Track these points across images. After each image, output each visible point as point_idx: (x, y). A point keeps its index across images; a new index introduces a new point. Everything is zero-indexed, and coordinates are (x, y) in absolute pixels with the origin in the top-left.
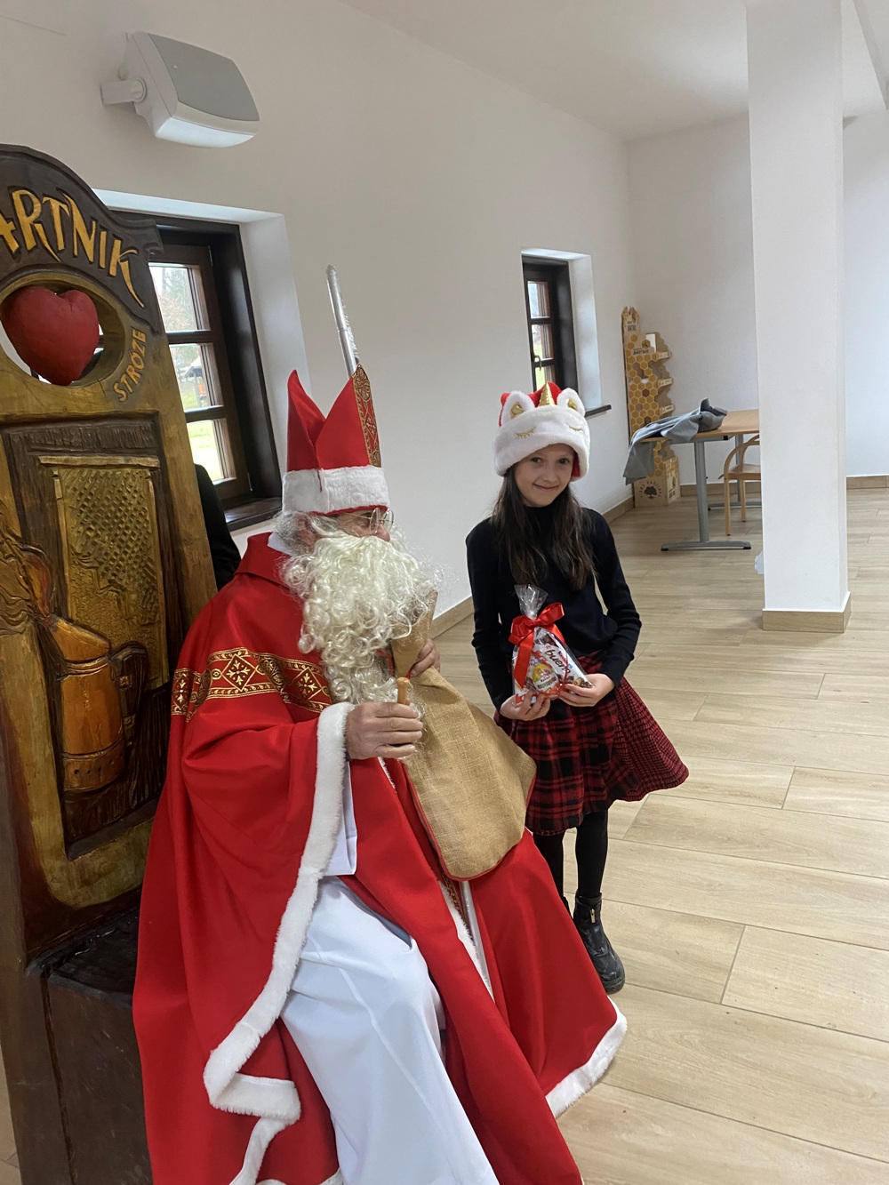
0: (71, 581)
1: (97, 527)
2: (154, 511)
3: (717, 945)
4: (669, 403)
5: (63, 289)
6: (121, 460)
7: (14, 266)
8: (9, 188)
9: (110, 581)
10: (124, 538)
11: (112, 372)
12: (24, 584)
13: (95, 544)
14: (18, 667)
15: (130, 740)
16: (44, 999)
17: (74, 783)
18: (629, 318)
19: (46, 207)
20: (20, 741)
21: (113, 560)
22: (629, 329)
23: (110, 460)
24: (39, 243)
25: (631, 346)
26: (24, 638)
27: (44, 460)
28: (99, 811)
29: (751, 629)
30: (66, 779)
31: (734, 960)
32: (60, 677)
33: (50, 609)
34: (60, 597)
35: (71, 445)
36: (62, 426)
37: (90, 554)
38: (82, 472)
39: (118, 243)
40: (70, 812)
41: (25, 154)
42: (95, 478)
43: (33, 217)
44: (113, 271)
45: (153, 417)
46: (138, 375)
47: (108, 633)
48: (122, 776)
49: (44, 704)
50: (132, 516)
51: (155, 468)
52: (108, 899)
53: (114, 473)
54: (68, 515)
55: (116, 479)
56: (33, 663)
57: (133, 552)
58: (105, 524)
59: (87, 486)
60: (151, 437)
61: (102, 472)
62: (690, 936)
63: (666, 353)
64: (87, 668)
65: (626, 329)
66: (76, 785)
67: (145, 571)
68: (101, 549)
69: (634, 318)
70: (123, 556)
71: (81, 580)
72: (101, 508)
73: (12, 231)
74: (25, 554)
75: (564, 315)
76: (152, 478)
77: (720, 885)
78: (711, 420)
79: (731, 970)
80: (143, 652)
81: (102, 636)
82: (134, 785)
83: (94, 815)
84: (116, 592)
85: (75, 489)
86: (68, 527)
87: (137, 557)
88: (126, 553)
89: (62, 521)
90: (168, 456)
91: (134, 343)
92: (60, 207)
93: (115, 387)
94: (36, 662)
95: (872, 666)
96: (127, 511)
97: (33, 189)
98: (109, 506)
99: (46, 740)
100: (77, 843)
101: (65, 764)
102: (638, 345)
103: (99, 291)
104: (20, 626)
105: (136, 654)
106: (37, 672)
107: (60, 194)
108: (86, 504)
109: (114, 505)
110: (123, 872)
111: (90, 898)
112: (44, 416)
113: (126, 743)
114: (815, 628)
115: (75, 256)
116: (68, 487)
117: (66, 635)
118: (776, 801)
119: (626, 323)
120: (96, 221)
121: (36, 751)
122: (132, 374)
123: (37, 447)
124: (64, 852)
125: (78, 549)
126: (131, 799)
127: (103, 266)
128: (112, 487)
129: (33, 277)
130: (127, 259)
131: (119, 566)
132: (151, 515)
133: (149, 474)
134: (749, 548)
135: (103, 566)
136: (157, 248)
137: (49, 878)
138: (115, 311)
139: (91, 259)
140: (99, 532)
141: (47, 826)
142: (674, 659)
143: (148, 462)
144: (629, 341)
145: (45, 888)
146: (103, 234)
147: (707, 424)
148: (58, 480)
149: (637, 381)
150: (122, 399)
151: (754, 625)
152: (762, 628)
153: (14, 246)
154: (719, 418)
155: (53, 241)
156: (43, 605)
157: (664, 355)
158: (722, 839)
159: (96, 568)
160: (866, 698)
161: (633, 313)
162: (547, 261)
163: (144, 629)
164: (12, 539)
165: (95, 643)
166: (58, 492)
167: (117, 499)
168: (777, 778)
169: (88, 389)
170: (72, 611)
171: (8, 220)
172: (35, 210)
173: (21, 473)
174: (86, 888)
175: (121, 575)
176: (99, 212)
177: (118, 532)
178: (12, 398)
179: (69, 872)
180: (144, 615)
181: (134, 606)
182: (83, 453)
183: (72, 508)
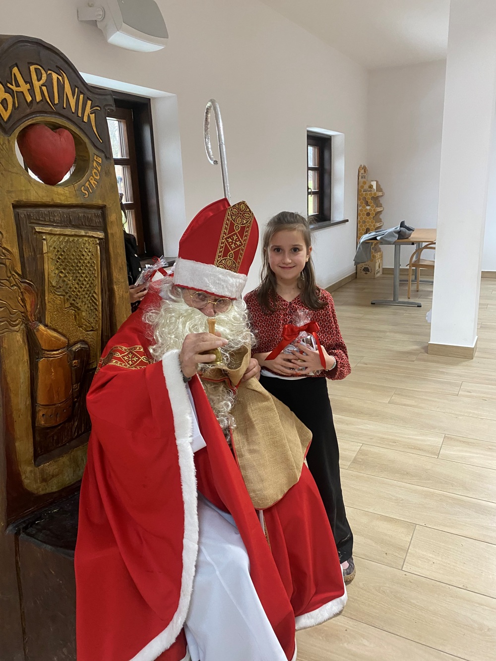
0: (49, 302)
1: (66, 271)
2: (99, 264)
3: (401, 535)
4: (380, 221)
5: (55, 127)
6: (83, 233)
7: (28, 111)
8: (29, 63)
9: (71, 304)
10: (81, 279)
11: (81, 180)
12: (21, 303)
13: (64, 281)
14: (14, 352)
15: (75, 398)
16: (16, 549)
17: (42, 422)
18: (362, 171)
19: (49, 77)
20: (12, 395)
21: (74, 292)
22: (362, 178)
23: (76, 232)
24: (44, 98)
25: (362, 187)
26: (19, 334)
27: (38, 229)
28: (55, 438)
29: (421, 353)
30: (37, 419)
31: (409, 546)
32: (38, 359)
33: (35, 318)
34: (41, 312)
35: (54, 222)
36: (50, 209)
37: (60, 287)
38: (59, 238)
39: (89, 103)
40: (38, 439)
41: (39, 43)
42: (67, 242)
43: (41, 82)
44: (85, 119)
45: (103, 208)
46: (96, 183)
47: (68, 335)
48: (70, 419)
49: (28, 375)
50: (87, 266)
51: (102, 239)
52: (57, 490)
53: (78, 240)
54: (50, 264)
55: (79, 244)
56: (23, 350)
57: (86, 287)
58: (71, 270)
59: (62, 247)
60: (101, 220)
61: (71, 239)
62: (384, 528)
63: (381, 193)
64: (54, 354)
65: (360, 178)
66: (43, 423)
67: (91, 299)
68: (67, 285)
69: (365, 171)
70: (80, 289)
71: (54, 302)
72: (69, 260)
73: (28, 90)
74: (22, 284)
75: (327, 167)
76: (99, 244)
77: (402, 500)
78: (405, 233)
79: (408, 551)
80: (86, 346)
81: (64, 336)
82: (76, 424)
83: (52, 441)
84: (75, 311)
85: (55, 248)
86: (49, 270)
87: (88, 290)
88: (81, 288)
89: (46, 266)
90: (109, 231)
91: (95, 163)
92: (58, 77)
93: (82, 189)
94: (25, 349)
95: (488, 380)
96: (84, 262)
97: (43, 66)
98: (74, 259)
99: (27, 395)
100: (40, 457)
101: (37, 410)
102: (366, 187)
103: (77, 131)
104: (15, 328)
105: (83, 347)
106: (25, 356)
107: (58, 70)
108: (60, 257)
109: (77, 259)
110: (66, 475)
111: (46, 489)
112: (39, 203)
113: (73, 400)
114: (458, 355)
115: (64, 108)
116: (51, 246)
117: (43, 334)
118: (434, 454)
119: (360, 174)
120: (78, 88)
121: (20, 401)
122: (92, 182)
123: (34, 221)
124: (33, 462)
125: (54, 284)
126: (73, 431)
127: (80, 115)
128: (76, 248)
129: (39, 118)
130: (95, 113)
131: (77, 295)
132: (97, 267)
133: (98, 242)
134: (421, 306)
135: (68, 295)
136: (112, 108)
137: (23, 477)
138: (85, 143)
139: (74, 111)
140: (67, 275)
141: (24, 447)
142: (378, 367)
143: (98, 234)
144: (361, 184)
145: (20, 483)
146: (81, 96)
147: (403, 235)
148: (45, 242)
149: (364, 207)
150: (86, 196)
151: (423, 351)
152: (427, 353)
153: (29, 99)
154: (410, 232)
155: (52, 97)
156: (31, 316)
157: (380, 194)
158: (403, 473)
159: (64, 296)
160: (485, 397)
161: (365, 168)
162: (320, 135)
163: (89, 333)
164: (16, 275)
165: (59, 340)
166: (45, 249)
167: (79, 255)
168: (434, 440)
169: (66, 188)
170: (48, 320)
171: (26, 82)
172: (43, 78)
173: (24, 236)
174: (44, 484)
175: (78, 300)
176: (80, 83)
177: (78, 275)
178: (21, 191)
179: (35, 474)
180: (89, 325)
181: (84, 319)
182: (61, 227)
183: (52, 259)
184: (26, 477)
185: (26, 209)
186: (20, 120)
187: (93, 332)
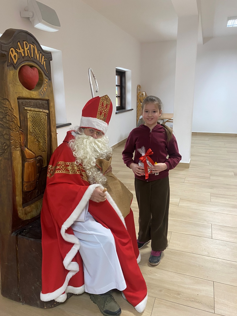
0: (29, 139)
5: (32, 67)
7: (23, 60)
8: (23, 41)
9: (37, 140)
10: (41, 129)
11: (41, 88)
12: (19, 138)
13: (35, 130)
14: (17, 159)
15: (38, 179)
17: (25, 189)
18: (139, 87)
19: (30, 46)
20: (16, 177)
21: (38, 135)
22: (139, 90)
24: (28, 55)
25: (139, 94)
26: (19, 152)
27: (26, 108)
28: (29, 196)
30: (23, 188)
31: (170, 239)
32: (24, 162)
34: (26, 142)
35: (31, 105)
36: (30, 100)
37: (33, 133)
38: (33, 112)
39: (43, 57)
40: (24, 196)
41: (26, 32)
42: (36, 114)
43: (27, 48)
44: (42, 64)
45: (48, 100)
46: (46, 90)
47: (35, 153)
48: (35, 189)
49: (21, 168)
50: (43, 124)
51: (48, 113)
52: (30, 219)
53: (40, 113)
55: (40, 115)
56: (20, 158)
57: (42, 133)
58: (37, 125)
59: (34, 116)
60: (47, 105)
61: (37, 113)
64: (31, 161)
65: (138, 90)
68: (36, 132)
69: (140, 87)
70: (40, 134)
71: (31, 139)
72: (37, 121)
73: (23, 51)
74: (20, 131)
75: (123, 85)
76: (47, 115)
80: (42, 158)
81: (34, 153)
82: (37, 191)
83: (28, 198)
84: (38, 143)
85: (32, 116)
89: (29, 124)
90: (50, 110)
91: (45, 82)
92: (33, 47)
93: (41, 92)
96: (42, 123)
97: (28, 42)
99: (21, 177)
100: (25, 204)
101: (24, 184)
102: (141, 94)
103: (39, 68)
104: (18, 149)
106: (21, 161)
107: (33, 43)
108: (33, 120)
110: (34, 212)
111: (26, 218)
112: (26, 98)
114: (183, 167)
115: (35, 59)
116: (30, 116)
117: (27, 152)
118: (177, 205)
119: (138, 89)
120: (40, 51)
121: (19, 180)
122: (44, 89)
123: (24, 105)
124: (22, 206)
125: (31, 131)
126: (36, 194)
127: (40, 62)
128: (39, 117)
129: (26, 63)
130: (45, 61)
132: (46, 125)
135: (36, 136)
137: (18, 212)
138: (42, 73)
139: (38, 60)
140: (36, 127)
141: (19, 199)
143: (46, 111)
144: (138, 93)
145: (17, 214)
146: (41, 54)
148: (28, 114)
149: (140, 103)
150: (42, 95)
153: (23, 55)
155: (31, 55)
156: (23, 144)
159: (34, 136)
160: (195, 183)
161: (140, 86)
162: (121, 71)
163: (43, 152)
164: (18, 127)
165: (33, 155)
166: (28, 117)
167: (40, 120)
168: (176, 200)
169: (36, 92)
170: (28, 147)
171: (22, 48)
172: (28, 47)
173: (21, 111)
174: (26, 215)
175: (39, 139)
176: (40, 49)
177: (40, 128)
178: (20, 92)
179: (23, 211)
180: (43, 149)
181: (41, 146)
182: (34, 108)
183: (31, 121)
184: (19, 212)
185: (21, 100)
186: (20, 63)
187: (44, 152)
